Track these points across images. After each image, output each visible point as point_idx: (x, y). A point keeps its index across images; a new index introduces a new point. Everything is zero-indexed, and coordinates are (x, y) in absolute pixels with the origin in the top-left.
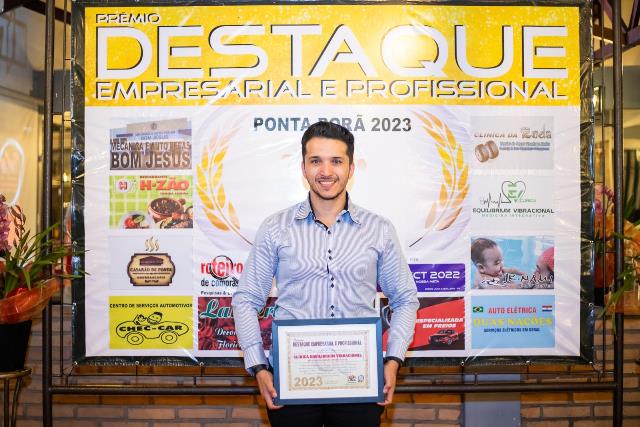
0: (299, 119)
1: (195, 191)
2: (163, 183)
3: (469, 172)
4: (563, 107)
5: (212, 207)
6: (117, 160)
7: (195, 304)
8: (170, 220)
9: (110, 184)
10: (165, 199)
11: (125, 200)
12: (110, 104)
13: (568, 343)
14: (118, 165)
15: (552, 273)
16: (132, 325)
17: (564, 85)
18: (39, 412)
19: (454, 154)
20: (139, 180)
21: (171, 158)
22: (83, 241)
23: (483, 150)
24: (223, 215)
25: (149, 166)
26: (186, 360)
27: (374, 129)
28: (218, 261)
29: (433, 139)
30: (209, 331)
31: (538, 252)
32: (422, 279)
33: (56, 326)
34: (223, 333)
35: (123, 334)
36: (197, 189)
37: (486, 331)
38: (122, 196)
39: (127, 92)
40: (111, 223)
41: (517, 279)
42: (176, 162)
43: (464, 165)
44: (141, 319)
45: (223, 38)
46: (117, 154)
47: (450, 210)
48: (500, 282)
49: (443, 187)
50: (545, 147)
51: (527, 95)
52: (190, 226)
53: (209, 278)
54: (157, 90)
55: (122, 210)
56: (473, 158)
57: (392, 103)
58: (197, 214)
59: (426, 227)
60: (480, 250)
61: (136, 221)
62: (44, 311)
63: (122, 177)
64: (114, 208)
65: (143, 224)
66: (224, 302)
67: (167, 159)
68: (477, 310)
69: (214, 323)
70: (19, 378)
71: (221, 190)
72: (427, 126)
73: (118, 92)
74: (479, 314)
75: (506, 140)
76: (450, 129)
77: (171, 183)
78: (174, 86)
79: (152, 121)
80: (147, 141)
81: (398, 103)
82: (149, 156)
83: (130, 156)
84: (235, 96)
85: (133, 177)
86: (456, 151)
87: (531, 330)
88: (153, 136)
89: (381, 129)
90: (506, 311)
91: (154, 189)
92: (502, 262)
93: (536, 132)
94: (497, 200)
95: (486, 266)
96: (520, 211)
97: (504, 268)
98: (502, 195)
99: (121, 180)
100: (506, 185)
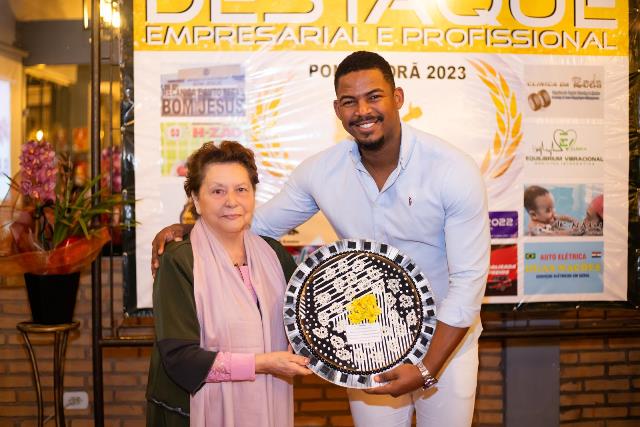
2: (216, 130)
3: (522, 121)
4: (612, 57)
6: (168, 106)
9: (162, 130)
11: (178, 148)
12: (160, 48)
13: (616, 288)
14: (169, 112)
15: (601, 220)
17: (614, 36)
18: (88, 367)
19: (508, 102)
20: (191, 127)
21: (224, 104)
22: (133, 189)
23: (535, 99)
24: (278, 162)
25: (202, 113)
27: (429, 77)
29: (488, 88)
31: (588, 200)
33: (105, 278)
36: (252, 136)
37: (538, 277)
38: (173, 143)
39: (179, 37)
40: (163, 171)
41: (568, 226)
42: (230, 109)
43: (518, 113)
46: (168, 101)
47: (503, 159)
48: (552, 229)
49: (497, 135)
50: (594, 97)
51: (578, 45)
54: (209, 35)
55: (174, 158)
56: (524, 106)
57: (447, 51)
60: (532, 197)
62: (93, 264)
63: (173, 124)
64: (166, 155)
67: (220, 106)
70: (67, 332)
71: (276, 137)
72: (481, 75)
74: (531, 260)
75: (558, 89)
76: (505, 78)
77: (224, 130)
78: (227, 30)
79: (203, 66)
80: (200, 87)
81: (453, 50)
82: (201, 103)
83: (182, 103)
84: (289, 41)
85: (185, 124)
86: (510, 100)
87: (581, 276)
88: (206, 82)
89: (437, 76)
90: (557, 257)
91: (207, 136)
92: (554, 210)
93: (587, 81)
94: (549, 148)
95: (539, 213)
96: (571, 159)
97: (556, 215)
98: (554, 143)
99: (172, 127)
100: (558, 133)
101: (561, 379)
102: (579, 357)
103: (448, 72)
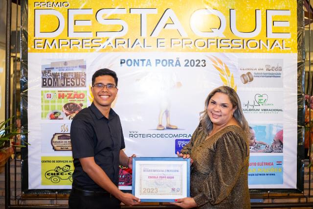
0: (145, 60)
1: (88, 99)
2: (70, 95)
4: (288, 54)
6: (45, 82)
8: (74, 115)
9: (42, 95)
10: (71, 103)
11: (50, 104)
12: (42, 51)
13: (291, 182)
14: (46, 85)
15: (282, 144)
16: (54, 172)
17: (289, 42)
20: (57, 93)
21: (75, 81)
22: (27, 126)
23: (245, 77)
25: (63, 85)
27: (186, 65)
29: (218, 71)
31: (275, 133)
33: (12, 170)
35: (49, 177)
36: (89, 97)
38: (48, 102)
39: (51, 45)
40: (42, 116)
41: (263, 147)
42: (78, 83)
43: (235, 85)
44: (58, 169)
45: (103, 16)
46: (45, 79)
48: (254, 149)
50: (278, 76)
51: (269, 47)
54: (67, 44)
55: (48, 109)
56: (239, 81)
57: (196, 51)
61: (56, 115)
62: (6, 165)
63: (48, 91)
64: (44, 107)
65: (59, 117)
67: (73, 82)
72: (214, 64)
73: (46, 44)
75: (257, 71)
76: (227, 66)
77: (75, 95)
78: (77, 41)
79: (65, 61)
80: (62, 72)
81: (199, 51)
82: (63, 80)
83: (53, 80)
84: (110, 47)
85: (55, 91)
86: (230, 78)
87: (271, 175)
88: (65, 69)
89: (190, 65)
90: (257, 164)
91: (65, 98)
92: (255, 138)
93: (274, 67)
94: (253, 104)
96: (265, 110)
97: (256, 141)
98: (255, 101)
99: (48, 93)
100: (257, 96)
103: (196, 63)
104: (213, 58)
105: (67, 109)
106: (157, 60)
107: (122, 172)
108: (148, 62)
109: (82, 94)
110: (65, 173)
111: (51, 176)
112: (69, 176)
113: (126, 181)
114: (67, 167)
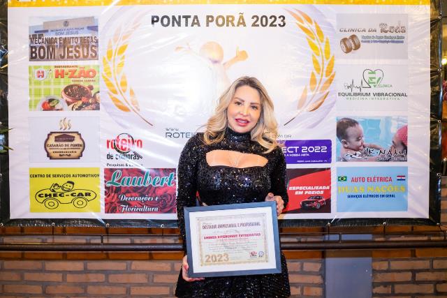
0: (190, 17)
1: (101, 79)
2: (74, 72)
3: (335, 62)
5: (115, 92)
6: (35, 52)
7: (102, 174)
8: (80, 103)
9: (30, 73)
10: (76, 85)
11: (43, 87)
12: (28, 5)
13: (418, 207)
14: (36, 57)
15: (405, 148)
16: (48, 192)
19: (323, 46)
20: (54, 70)
21: (81, 50)
22: (7, 121)
24: (125, 98)
25: (62, 58)
26: (95, 221)
27: (254, 25)
28: (121, 138)
29: (304, 33)
30: (113, 197)
31: (394, 130)
32: (294, 153)
34: (126, 199)
35: (41, 200)
36: (103, 76)
37: (349, 197)
38: (39, 83)
40: (30, 106)
41: (376, 153)
42: (85, 54)
43: (331, 56)
44: (56, 187)
46: (35, 48)
47: (318, 94)
48: (361, 155)
49: (313, 74)
50: (399, 40)
52: (98, 108)
53: (114, 152)
55: (40, 95)
56: (337, 49)
57: (269, 3)
58: (104, 98)
59: (299, 108)
60: (344, 128)
61: (51, 104)
63: (40, 67)
64: (33, 92)
65: (57, 107)
66: (126, 172)
67: (78, 52)
68: (341, 179)
69: (118, 190)
71: (124, 77)
72: (298, 22)
74: (342, 182)
75: (366, 34)
76: (320, 25)
77: (81, 72)
80: (61, 36)
81: (274, 2)
82: (62, 49)
83: (46, 49)
85: (49, 67)
86: (324, 43)
87: (387, 196)
88: (65, 32)
89: (260, 25)
90: (366, 179)
91: (66, 77)
92: (363, 139)
93: (393, 27)
94: (359, 85)
95: (350, 142)
96: (379, 94)
97: (364, 143)
98: (364, 81)
99: (38, 69)
100: (367, 72)
101: (373, 283)
102: (389, 264)
103: (270, 21)
104: (297, 13)
105: (69, 95)
106: (208, 17)
107: (154, 192)
108: (194, 20)
109: (91, 71)
110: (65, 194)
111: (44, 198)
112: (73, 197)
113: (161, 206)
114: (69, 184)
